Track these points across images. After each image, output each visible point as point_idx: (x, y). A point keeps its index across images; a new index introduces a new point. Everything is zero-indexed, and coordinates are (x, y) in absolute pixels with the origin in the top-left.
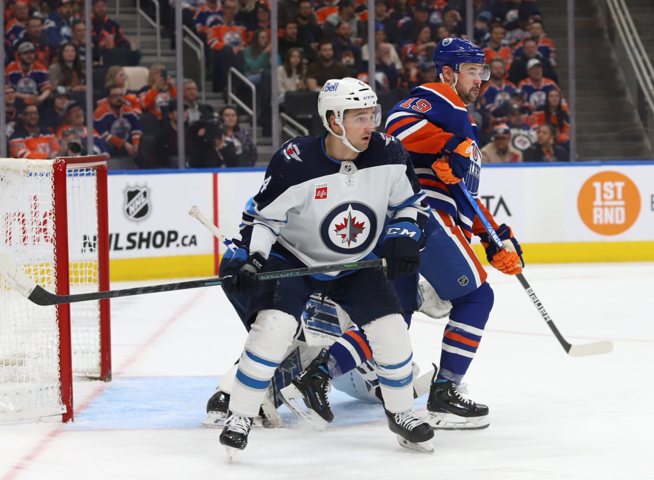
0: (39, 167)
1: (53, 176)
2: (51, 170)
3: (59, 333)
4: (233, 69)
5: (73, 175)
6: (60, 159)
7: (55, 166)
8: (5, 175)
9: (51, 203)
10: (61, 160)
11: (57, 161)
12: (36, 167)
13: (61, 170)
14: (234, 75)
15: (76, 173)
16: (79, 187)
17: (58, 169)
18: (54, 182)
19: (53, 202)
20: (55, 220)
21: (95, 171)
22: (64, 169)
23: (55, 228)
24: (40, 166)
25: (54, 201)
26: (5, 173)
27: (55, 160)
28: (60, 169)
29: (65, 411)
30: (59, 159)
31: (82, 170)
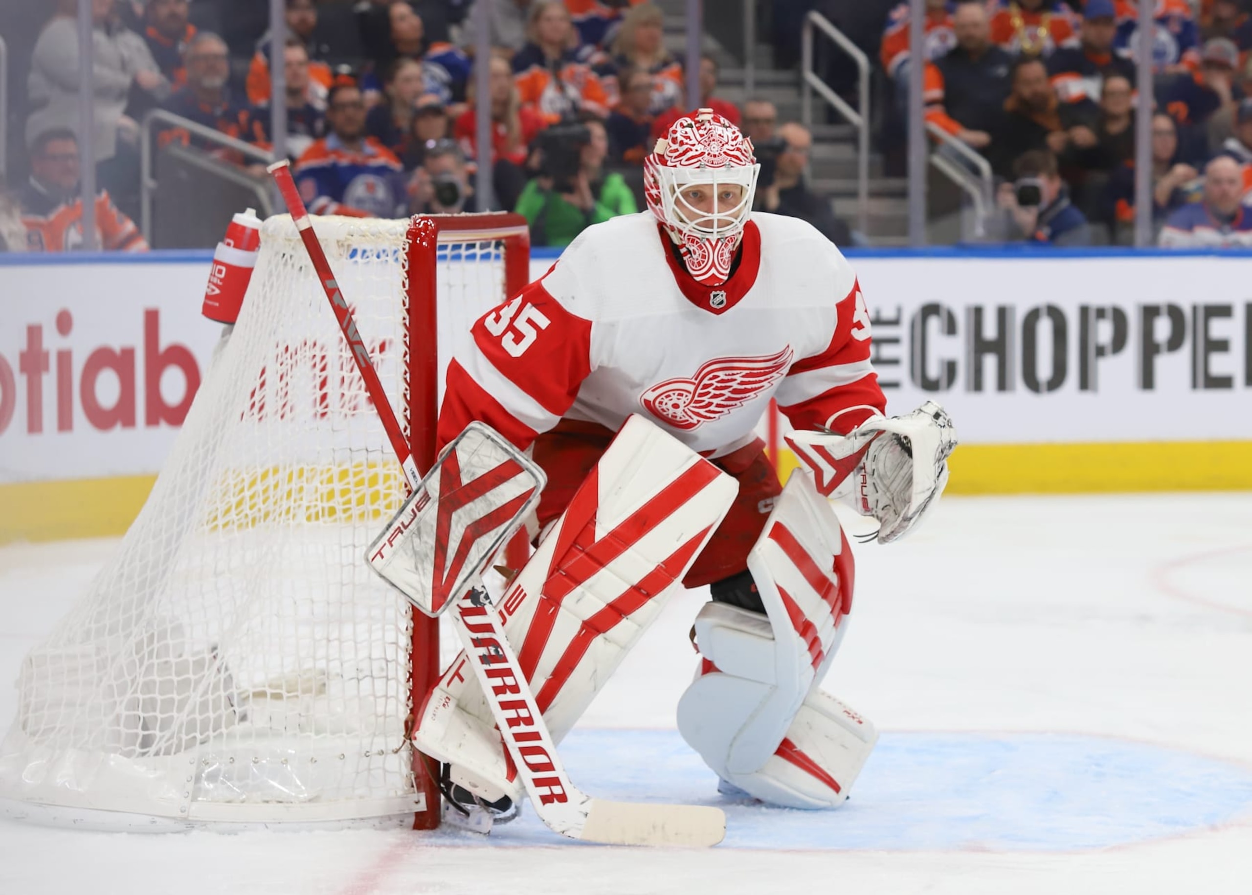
0: (373, 235)
1: (406, 257)
2: (401, 244)
3: (412, 625)
4: (817, 18)
5: (449, 257)
6: (423, 219)
7: (412, 234)
8: (292, 253)
9: (402, 322)
10: (426, 221)
11: (415, 223)
12: (367, 236)
13: (424, 243)
14: (817, 32)
15: (456, 252)
16: (464, 286)
17: (418, 242)
18: (407, 272)
19: (404, 319)
20: (408, 361)
21: (502, 250)
22: (433, 242)
23: (408, 379)
24: (376, 235)
25: (407, 317)
26: (293, 248)
27: (413, 222)
28: (421, 241)
29: (423, 807)
30: (420, 220)
31: (471, 246)
